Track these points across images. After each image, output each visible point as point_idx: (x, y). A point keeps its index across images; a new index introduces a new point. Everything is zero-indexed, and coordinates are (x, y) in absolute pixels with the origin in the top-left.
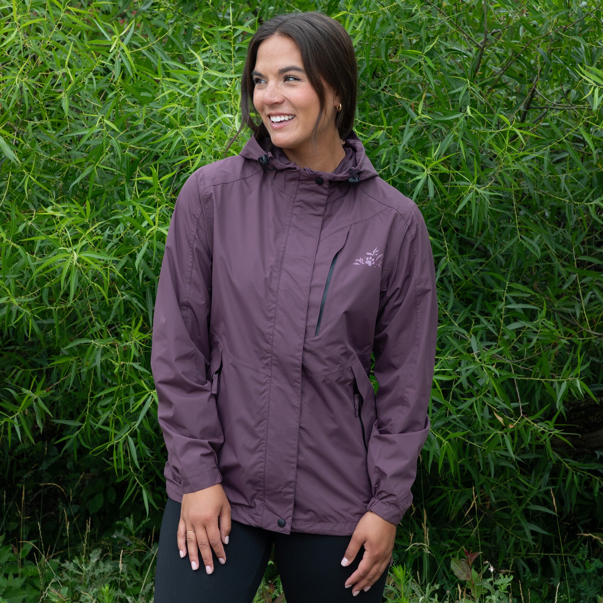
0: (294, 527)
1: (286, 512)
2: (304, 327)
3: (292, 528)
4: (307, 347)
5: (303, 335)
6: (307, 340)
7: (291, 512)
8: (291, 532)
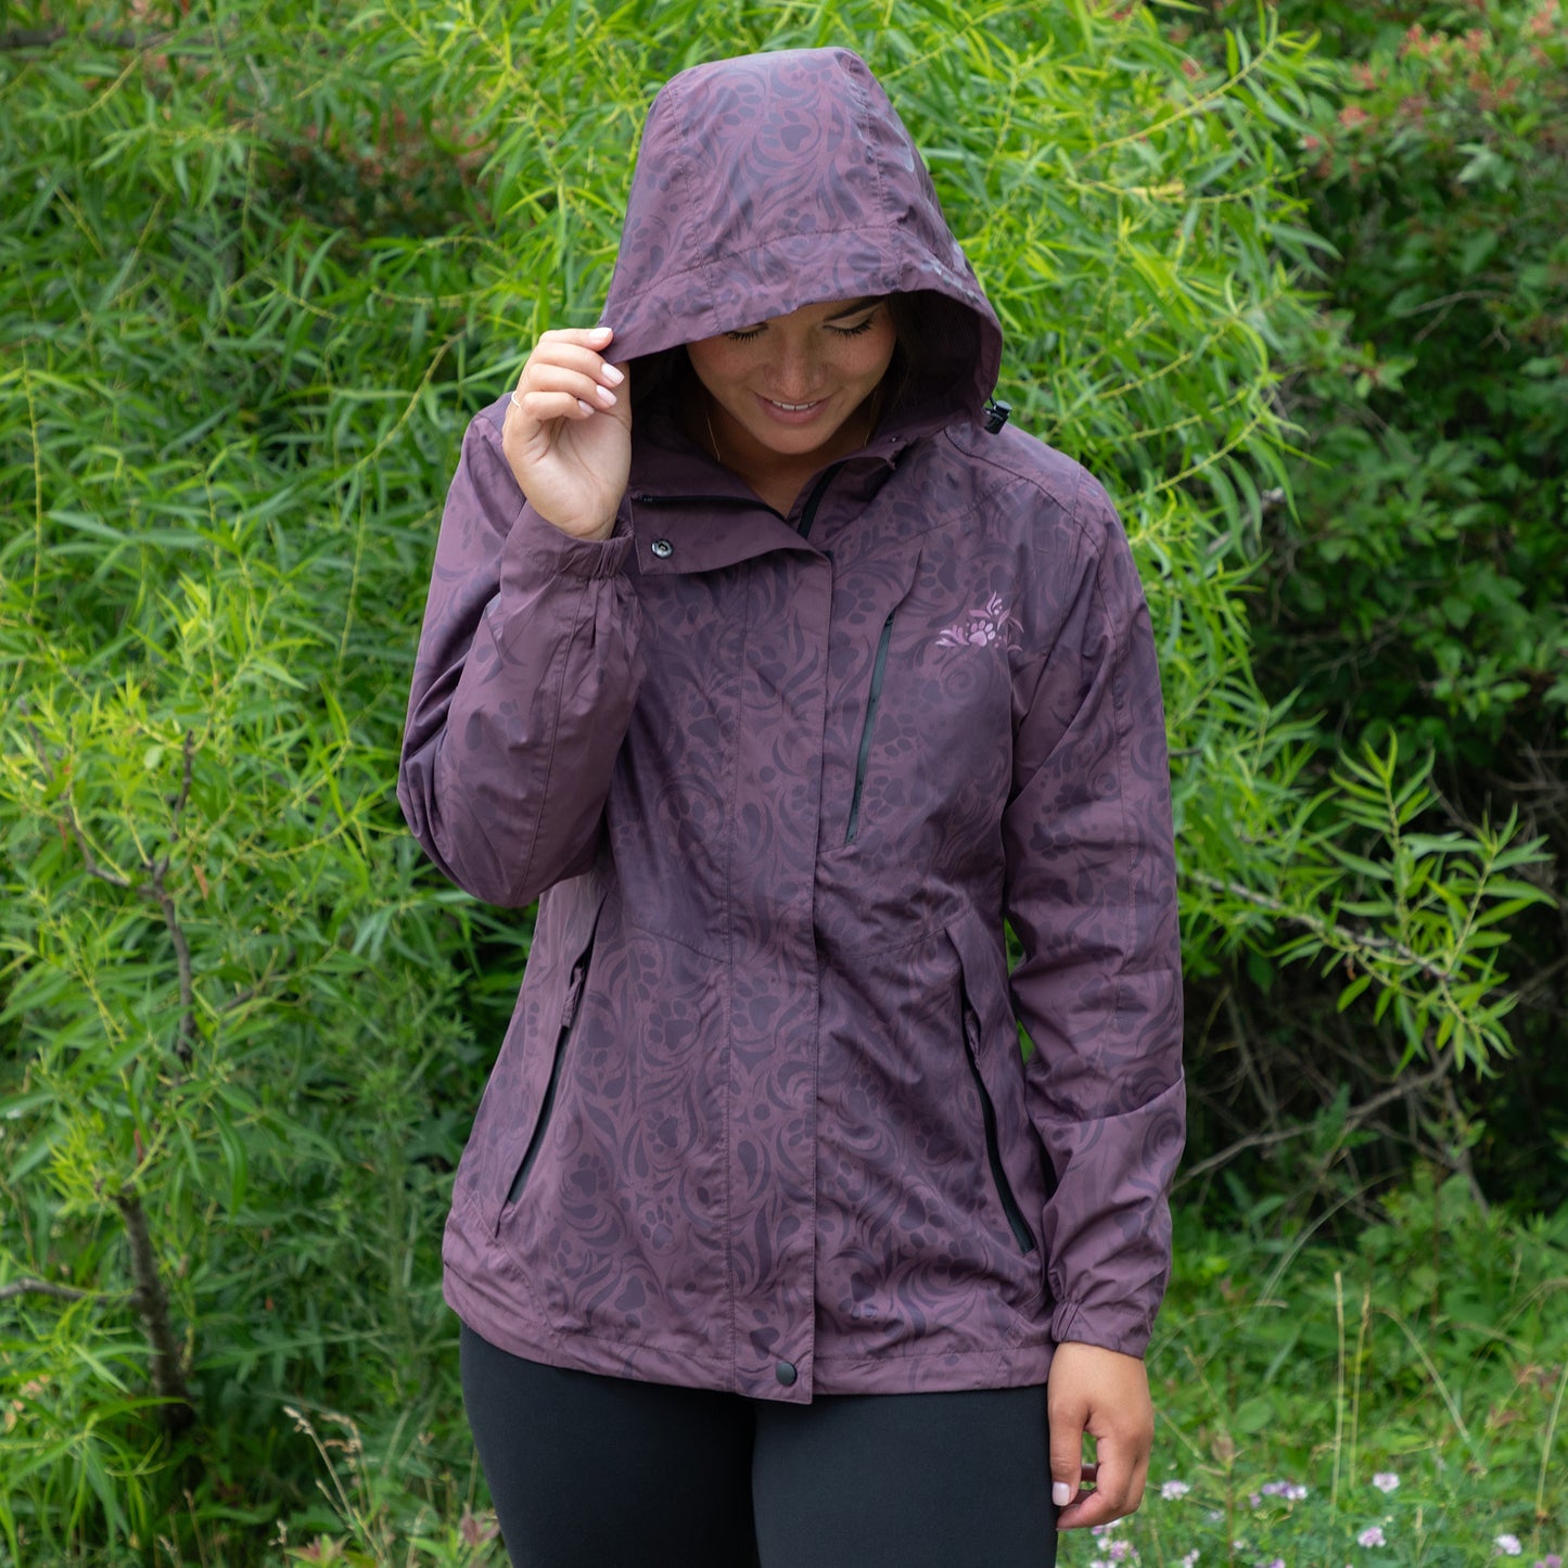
0: (822, 1378)
1: (798, 1343)
2: (813, 820)
3: (816, 1383)
4: (824, 875)
5: (811, 842)
6: (826, 856)
7: (807, 1342)
8: (816, 1397)
